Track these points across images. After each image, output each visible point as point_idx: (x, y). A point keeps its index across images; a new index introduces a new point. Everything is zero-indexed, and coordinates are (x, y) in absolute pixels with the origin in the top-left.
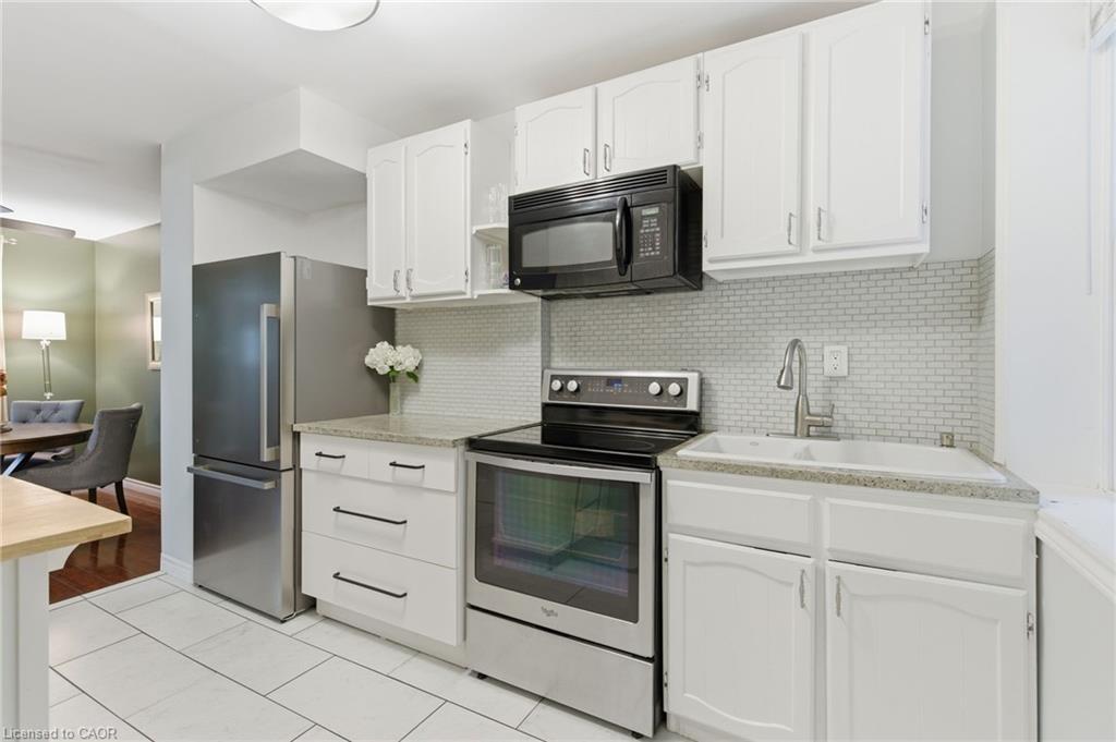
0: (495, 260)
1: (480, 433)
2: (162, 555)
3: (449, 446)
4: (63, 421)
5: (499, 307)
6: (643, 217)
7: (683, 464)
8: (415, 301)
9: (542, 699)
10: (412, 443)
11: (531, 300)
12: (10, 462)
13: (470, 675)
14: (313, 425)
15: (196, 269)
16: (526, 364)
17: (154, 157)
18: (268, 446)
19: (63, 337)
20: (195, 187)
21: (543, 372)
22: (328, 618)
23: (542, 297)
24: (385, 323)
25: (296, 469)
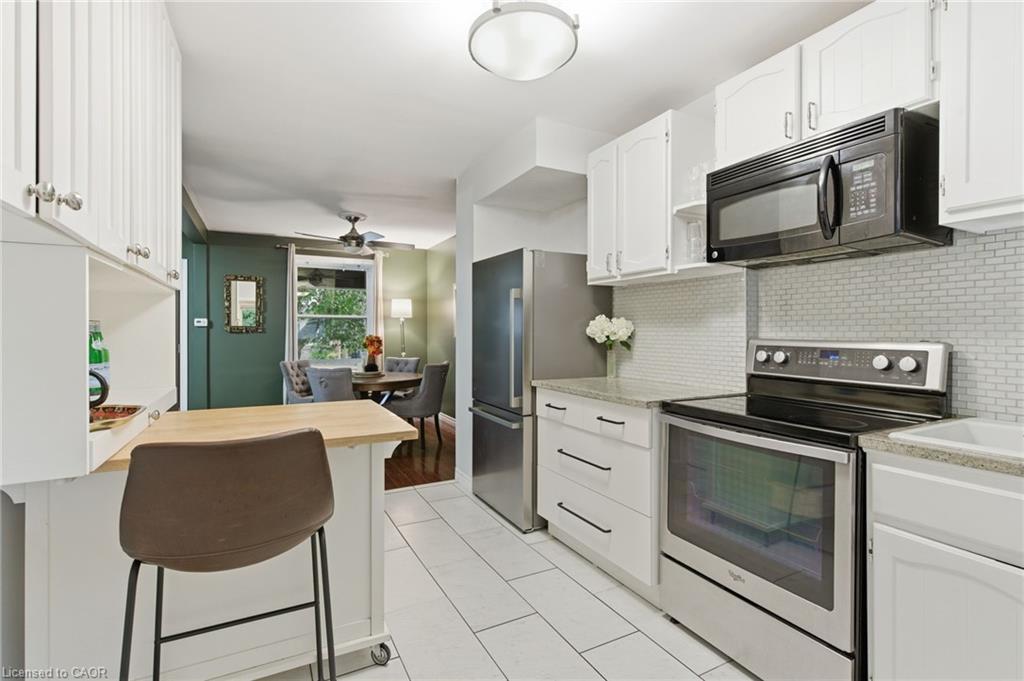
0: (696, 236)
1: (675, 398)
2: (457, 469)
3: (643, 407)
4: (409, 371)
5: (705, 279)
6: (854, 174)
7: (890, 448)
8: (624, 279)
9: (731, 660)
10: (614, 402)
11: (735, 272)
12: (384, 396)
13: (664, 616)
14: (545, 382)
15: (474, 264)
16: (731, 334)
17: (453, 186)
18: (515, 396)
19: (410, 316)
20: (475, 206)
21: (748, 342)
22: (555, 538)
23: (748, 267)
24: (604, 299)
25: (534, 415)
